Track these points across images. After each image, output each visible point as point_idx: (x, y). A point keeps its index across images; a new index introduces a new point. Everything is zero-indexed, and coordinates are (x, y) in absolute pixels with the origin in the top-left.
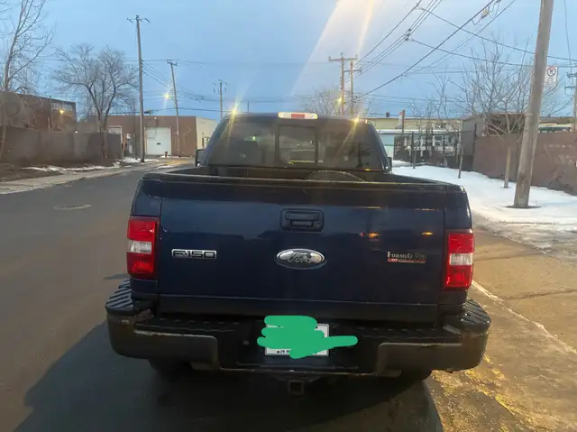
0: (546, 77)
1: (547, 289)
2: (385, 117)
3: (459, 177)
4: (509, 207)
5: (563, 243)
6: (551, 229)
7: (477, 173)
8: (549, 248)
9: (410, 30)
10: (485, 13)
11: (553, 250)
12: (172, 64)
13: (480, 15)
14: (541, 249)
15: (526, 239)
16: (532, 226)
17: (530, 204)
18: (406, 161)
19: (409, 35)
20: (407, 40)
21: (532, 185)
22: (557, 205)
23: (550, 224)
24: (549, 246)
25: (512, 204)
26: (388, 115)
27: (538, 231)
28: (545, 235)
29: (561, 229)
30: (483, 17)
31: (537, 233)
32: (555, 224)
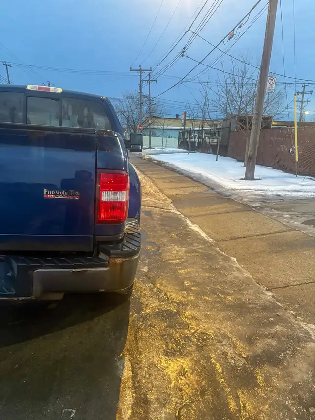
0: (268, 85)
1: (246, 233)
2: (175, 117)
3: (216, 160)
4: (241, 179)
5: (269, 203)
6: (263, 193)
7: (230, 158)
8: (258, 206)
9: (184, 48)
10: (231, 36)
11: (261, 208)
12: (6, 65)
13: (227, 38)
14: (253, 207)
15: (245, 200)
16: (252, 192)
17: (255, 177)
18: (186, 149)
19: (183, 52)
20: (182, 55)
21: (256, 164)
22: (272, 178)
23: (264, 190)
24: (259, 205)
25: (244, 177)
26: (177, 116)
27: (256, 195)
28: (259, 197)
29: (269, 193)
30: (229, 39)
31: (254, 197)
32: (267, 190)
